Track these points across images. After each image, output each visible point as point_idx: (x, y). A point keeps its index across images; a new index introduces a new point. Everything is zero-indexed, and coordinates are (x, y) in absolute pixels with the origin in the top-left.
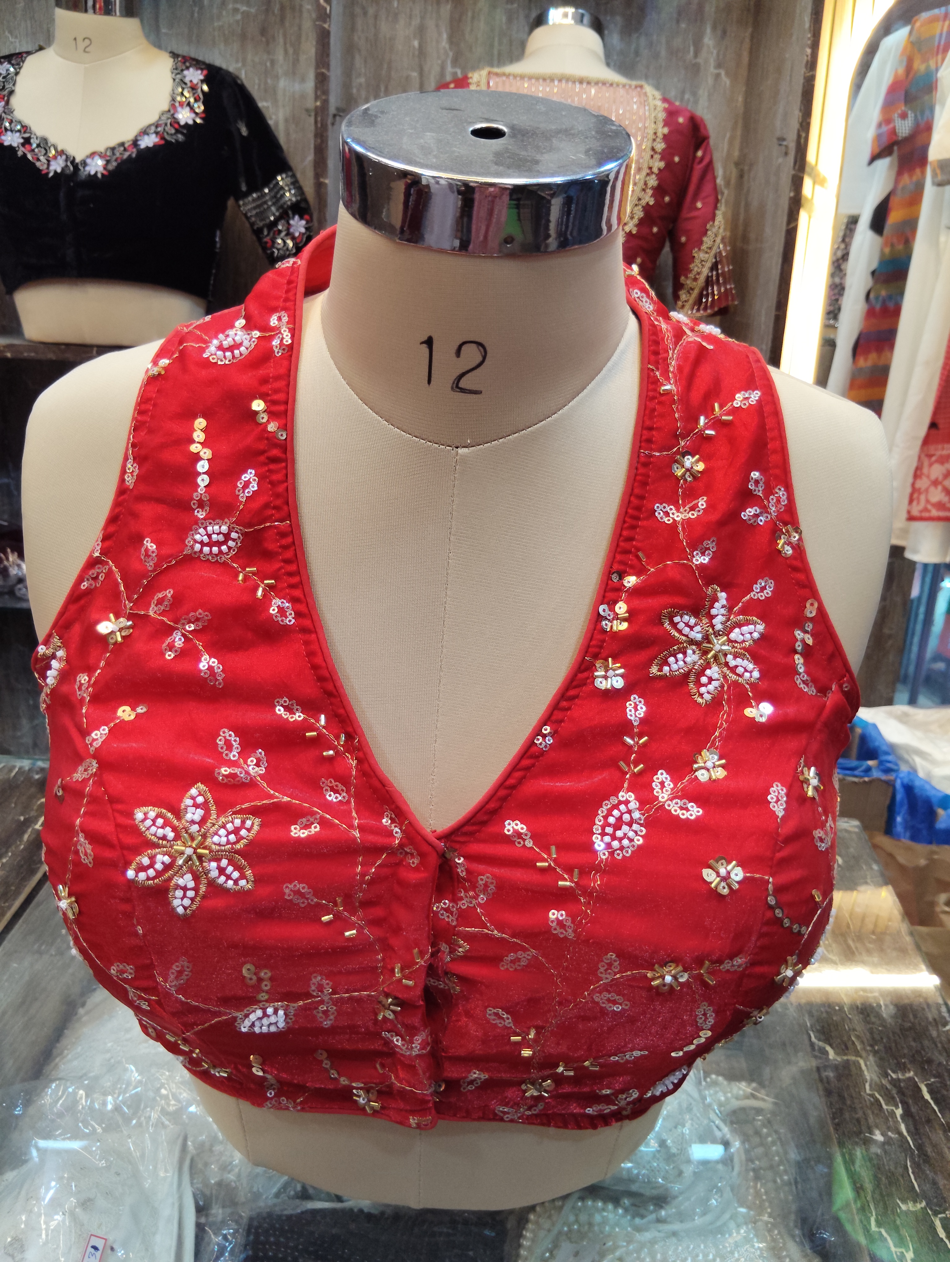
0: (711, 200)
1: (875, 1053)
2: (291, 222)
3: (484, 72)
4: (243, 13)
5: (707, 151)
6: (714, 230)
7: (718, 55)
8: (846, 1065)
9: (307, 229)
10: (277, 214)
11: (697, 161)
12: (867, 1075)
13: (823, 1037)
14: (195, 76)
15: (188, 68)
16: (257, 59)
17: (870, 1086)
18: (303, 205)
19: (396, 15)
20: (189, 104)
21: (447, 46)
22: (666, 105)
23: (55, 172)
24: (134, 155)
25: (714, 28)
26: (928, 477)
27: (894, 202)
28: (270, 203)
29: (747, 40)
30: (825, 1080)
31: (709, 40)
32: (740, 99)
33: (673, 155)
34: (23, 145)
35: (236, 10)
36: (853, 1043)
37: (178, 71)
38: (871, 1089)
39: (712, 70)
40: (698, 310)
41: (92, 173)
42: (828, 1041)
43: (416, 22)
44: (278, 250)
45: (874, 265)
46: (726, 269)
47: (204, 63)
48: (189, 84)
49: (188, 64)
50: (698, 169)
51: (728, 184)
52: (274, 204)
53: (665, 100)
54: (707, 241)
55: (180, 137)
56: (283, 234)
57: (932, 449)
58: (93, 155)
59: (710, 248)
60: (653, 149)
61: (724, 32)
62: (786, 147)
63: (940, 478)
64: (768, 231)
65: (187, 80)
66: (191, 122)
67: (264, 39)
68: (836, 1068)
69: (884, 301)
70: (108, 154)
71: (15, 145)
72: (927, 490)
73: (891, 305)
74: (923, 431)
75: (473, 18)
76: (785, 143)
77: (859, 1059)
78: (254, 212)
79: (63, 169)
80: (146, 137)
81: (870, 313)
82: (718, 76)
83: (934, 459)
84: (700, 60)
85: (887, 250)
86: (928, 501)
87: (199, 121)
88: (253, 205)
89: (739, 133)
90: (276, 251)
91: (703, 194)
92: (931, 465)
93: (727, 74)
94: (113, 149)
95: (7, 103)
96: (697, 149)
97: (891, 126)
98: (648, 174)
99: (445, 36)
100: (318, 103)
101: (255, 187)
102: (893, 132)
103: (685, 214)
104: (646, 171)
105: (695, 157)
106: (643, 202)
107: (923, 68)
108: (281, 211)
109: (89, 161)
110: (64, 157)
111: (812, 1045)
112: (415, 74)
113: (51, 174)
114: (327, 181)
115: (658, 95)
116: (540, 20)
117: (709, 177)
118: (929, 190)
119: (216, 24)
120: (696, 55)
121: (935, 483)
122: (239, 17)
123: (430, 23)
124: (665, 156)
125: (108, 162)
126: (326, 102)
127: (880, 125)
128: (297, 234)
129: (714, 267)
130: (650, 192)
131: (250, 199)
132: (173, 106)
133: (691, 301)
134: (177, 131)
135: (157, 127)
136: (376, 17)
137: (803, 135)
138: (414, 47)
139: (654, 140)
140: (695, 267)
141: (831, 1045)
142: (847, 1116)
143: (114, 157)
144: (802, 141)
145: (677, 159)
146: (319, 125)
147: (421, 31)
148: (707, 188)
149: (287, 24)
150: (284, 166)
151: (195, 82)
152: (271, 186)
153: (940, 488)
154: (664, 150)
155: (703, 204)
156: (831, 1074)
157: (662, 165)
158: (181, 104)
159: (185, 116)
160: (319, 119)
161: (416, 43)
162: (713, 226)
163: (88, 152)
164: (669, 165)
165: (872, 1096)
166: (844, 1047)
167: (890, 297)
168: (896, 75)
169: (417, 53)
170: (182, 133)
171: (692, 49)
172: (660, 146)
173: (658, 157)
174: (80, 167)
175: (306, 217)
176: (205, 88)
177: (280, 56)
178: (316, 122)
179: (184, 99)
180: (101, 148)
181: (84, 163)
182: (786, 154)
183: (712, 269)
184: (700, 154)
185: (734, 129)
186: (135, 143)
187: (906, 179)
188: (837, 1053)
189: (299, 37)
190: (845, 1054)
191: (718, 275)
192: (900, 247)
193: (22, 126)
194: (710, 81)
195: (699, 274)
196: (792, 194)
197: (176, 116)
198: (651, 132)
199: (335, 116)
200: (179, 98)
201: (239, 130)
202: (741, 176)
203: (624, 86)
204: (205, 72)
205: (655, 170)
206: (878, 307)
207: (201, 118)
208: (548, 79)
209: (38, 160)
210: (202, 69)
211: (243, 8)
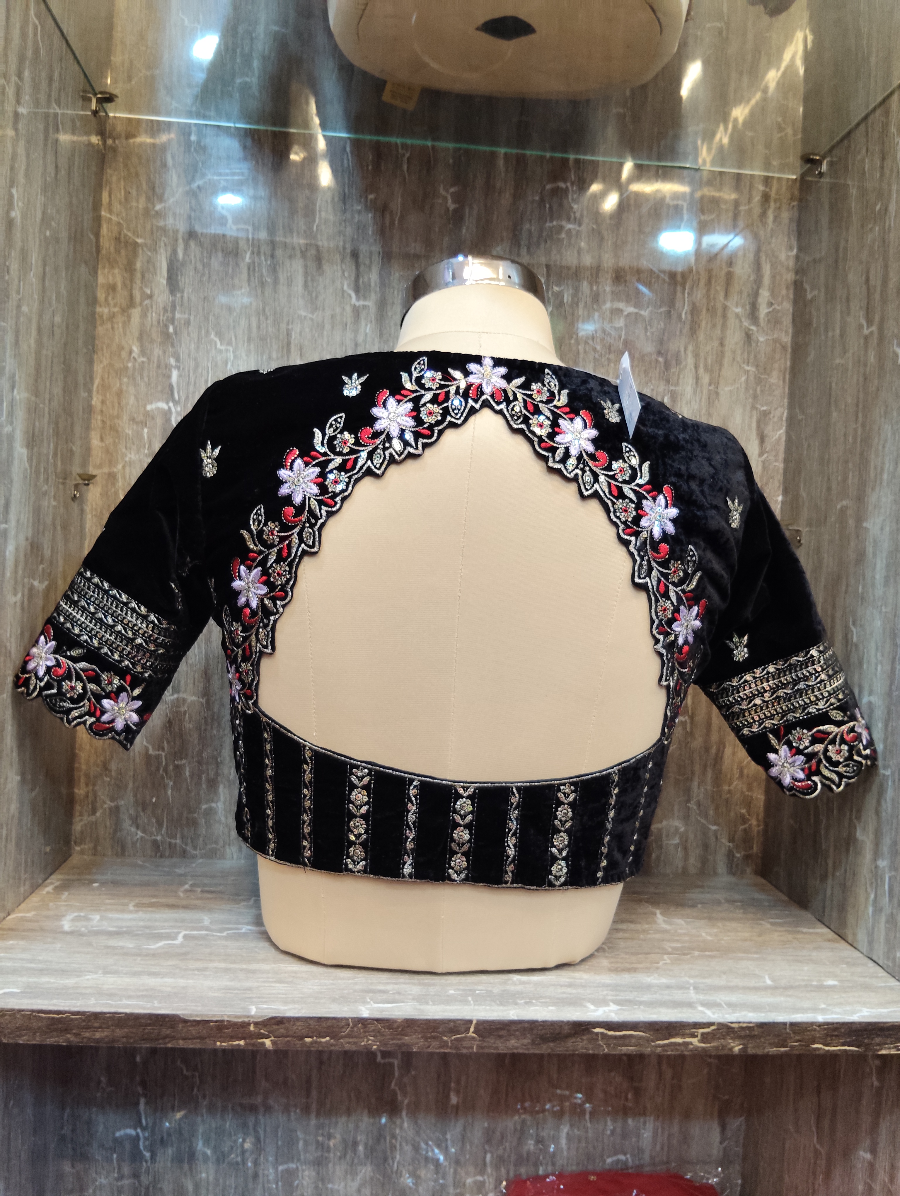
211: (631, 309)
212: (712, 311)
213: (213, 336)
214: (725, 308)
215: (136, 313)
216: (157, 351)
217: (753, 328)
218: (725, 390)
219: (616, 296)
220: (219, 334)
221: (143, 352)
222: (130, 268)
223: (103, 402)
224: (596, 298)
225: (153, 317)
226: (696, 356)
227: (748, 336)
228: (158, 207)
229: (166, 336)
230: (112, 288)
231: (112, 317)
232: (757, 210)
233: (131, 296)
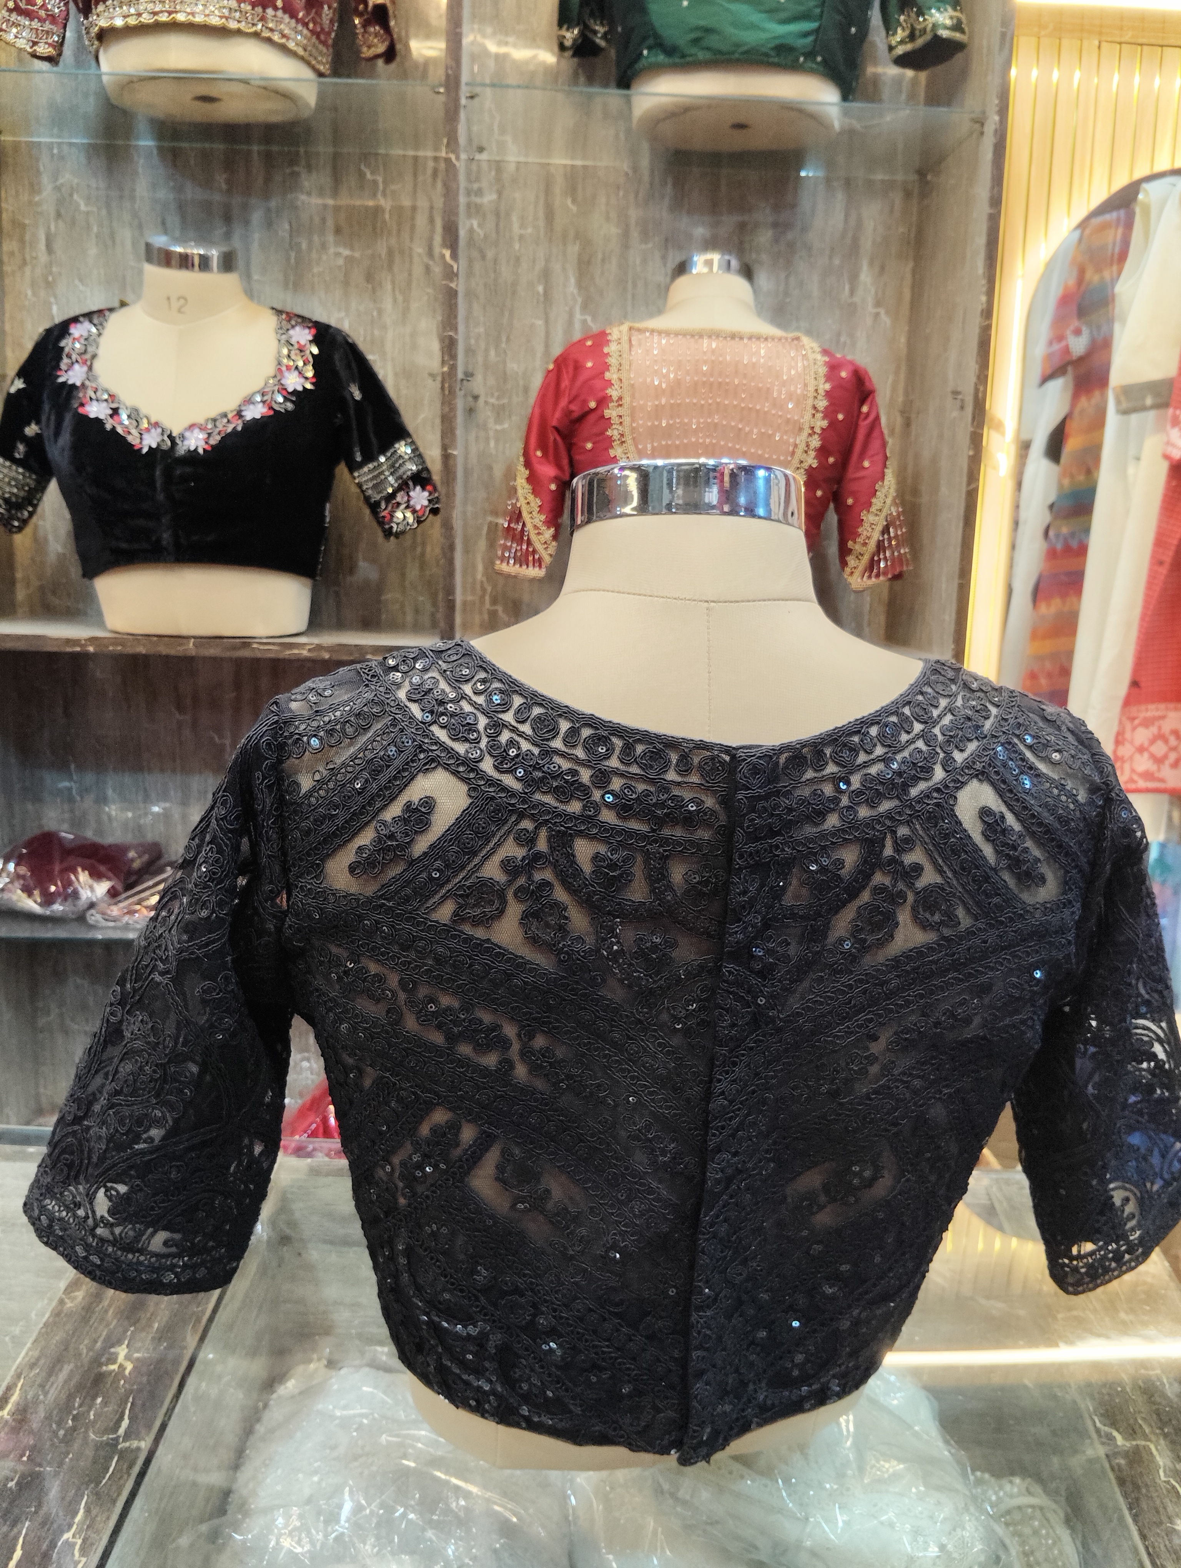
0: (880, 457)
1: (1166, 1436)
2: (411, 494)
3: (625, 328)
4: (346, 257)
5: (873, 405)
6: (884, 490)
7: (876, 293)
8: (1137, 1450)
9: (430, 501)
10: (396, 485)
11: (862, 416)
12: (1160, 1461)
13: (1107, 1422)
14: (302, 335)
15: (293, 327)
16: (362, 308)
17: (1165, 1472)
18: (424, 475)
19: (518, 259)
20: (297, 368)
21: (575, 291)
22: (827, 359)
23: (150, 448)
24: (239, 428)
25: (871, 263)
26: (1132, 742)
27: (1072, 427)
28: (387, 473)
29: (909, 276)
30: (1116, 1468)
31: (866, 276)
32: (903, 340)
33: (837, 412)
34: (111, 416)
35: (338, 254)
36: (1141, 1426)
37: (282, 330)
38: (1166, 1475)
39: (870, 309)
40: (870, 577)
41: (192, 448)
42: (1114, 1424)
43: (540, 265)
44: (398, 524)
45: (1052, 498)
46: (899, 533)
47: (310, 320)
48: (296, 346)
49: (293, 322)
50: (864, 425)
51: (892, 432)
52: (392, 474)
53: (825, 352)
54: (877, 502)
55: (290, 406)
56: (403, 507)
57: (1134, 710)
58: (192, 427)
59: (880, 510)
60: (815, 408)
61: (882, 269)
62: (962, 401)
63: (1146, 744)
64: (944, 490)
65: (293, 341)
66: (300, 389)
67: (370, 286)
68: (1126, 1455)
69: (1066, 540)
70: (210, 426)
71: (102, 417)
72: (1131, 758)
73: (1074, 544)
74: (1123, 689)
75: (603, 260)
76: (960, 397)
77: (1148, 1443)
78: (370, 485)
79: (159, 445)
80: (251, 407)
81: (1052, 554)
82: (877, 315)
83: (1136, 722)
84: (856, 299)
85: (1066, 482)
86: (1133, 771)
87: (309, 386)
88: (370, 476)
89: (902, 376)
90: (395, 526)
91: (871, 452)
92: (1134, 729)
93: (887, 312)
94: (214, 420)
95: (90, 368)
96: (862, 402)
97: (1063, 344)
98: (810, 435)
99: (572, 280)
100: (446, 369)
101: (370, 457)
102: (1067, 350)
103: (851, 473)
104: (807, 431)
105: (860, 412)
106: (806, 465)
107: (1096, 278)
108: (400, 481)
109: (187, 434)
110: (159, 430)
111: (1098, 1431)
112: (540, 323)
113: (145, 450)
114: (455, 453)
115: (815, 346)
116: (682, 268)
117: (876, 434)
118: (1112, 418)
119: (315, 270)
120: (852, 292)
121: (1141, 750)
122: (341, 262)
123: (557, 267)
124: (829, 413)
125: (209, 434)
126: (453, 368)
127: (1050, 343)
128: (418, 507)
129: (886, 530)
130: (812, 454)
131: (366, 469)
132: (279, 371)
133: (861, 568)
134: (286, 399)
135: (263, 395)
136: (495, 261)
137: (981, 388)
138: (538, 293)
139: (815, 397)
140: (864, 531)
141: (1118, 1431)
142: (1144, 1505)
143: (217, 430)
144: (980, 395)
145: (840, 417)
146: (447, 392)
147: (546, 275)
148: (875, 445)
149: (396, 269)
150: (401, 433)
151: (303, 342)
152: (389, 454)
153: (1146, 755)
154: (826, 408)
155: (872, 462)
156: (1122, 1462)
157: (825, 424)
158: (288, 368)
159: (294, 382)
160: (446, 385)
161: (540, 289)
162: (883, 486)
163: (187, 424)
164: (833, 424)
165: (1168, 1482)
166: (1132, 1432)
167: (1073, 535)
168: (1066, 287)
169: (542, 299)
170: (292, 401)
171: (847, 287)
172: (822, 404)
173: (819, 415)
174: (178, 441)
175: (429, 488)
176: (315, 350)
177: (388, 304)
178: (443, 388)
179: (291, 363)
180: (201, 420)
181: (183, 437)
182: (962, 408)
183: (883, 533)
184: (865, 409)
185: (897, 373)
186: (239, 414)
187: (1083, 402)
188: (1125, 1439)
189: (409, 283)
190: (1134, 1439)
191: (890, 540)
192: (1081, 478)
193: (110, 395)
194: (869, 321)
195: (869, 538)
196: (971, 453)
197: (283, 382)
198: (811, 388)
199: (462, 380)
200: (285, 361)
201: (351, 394)
202: (907, 424)
203: (780, 339)
204: (314, 331)
205: (818, 430)
206: (1059, 546)
207: (312, 384)
208: (698, 335)
209: (129, 433)
210: (309, 328)
211: (346, 252)
212: (402, 252)
213: (77, 282)
214: (411, 249)
215: (28, 270)
216: (42, 294)
217: (431, 263)
218: (414, 305)
219: (337, 244)
220: (81, 280)
221: (34, 294)
222: (22, 241)
223: (12, 328)
224: (324, 246)
225: (38, 271)
226: (393, 283)
227: (428, 269)
228: (37, 199)
229: (48, 284)
230: (12, 254)
231: (13, 272)
232: (430, 180)
233: (24, 260)
